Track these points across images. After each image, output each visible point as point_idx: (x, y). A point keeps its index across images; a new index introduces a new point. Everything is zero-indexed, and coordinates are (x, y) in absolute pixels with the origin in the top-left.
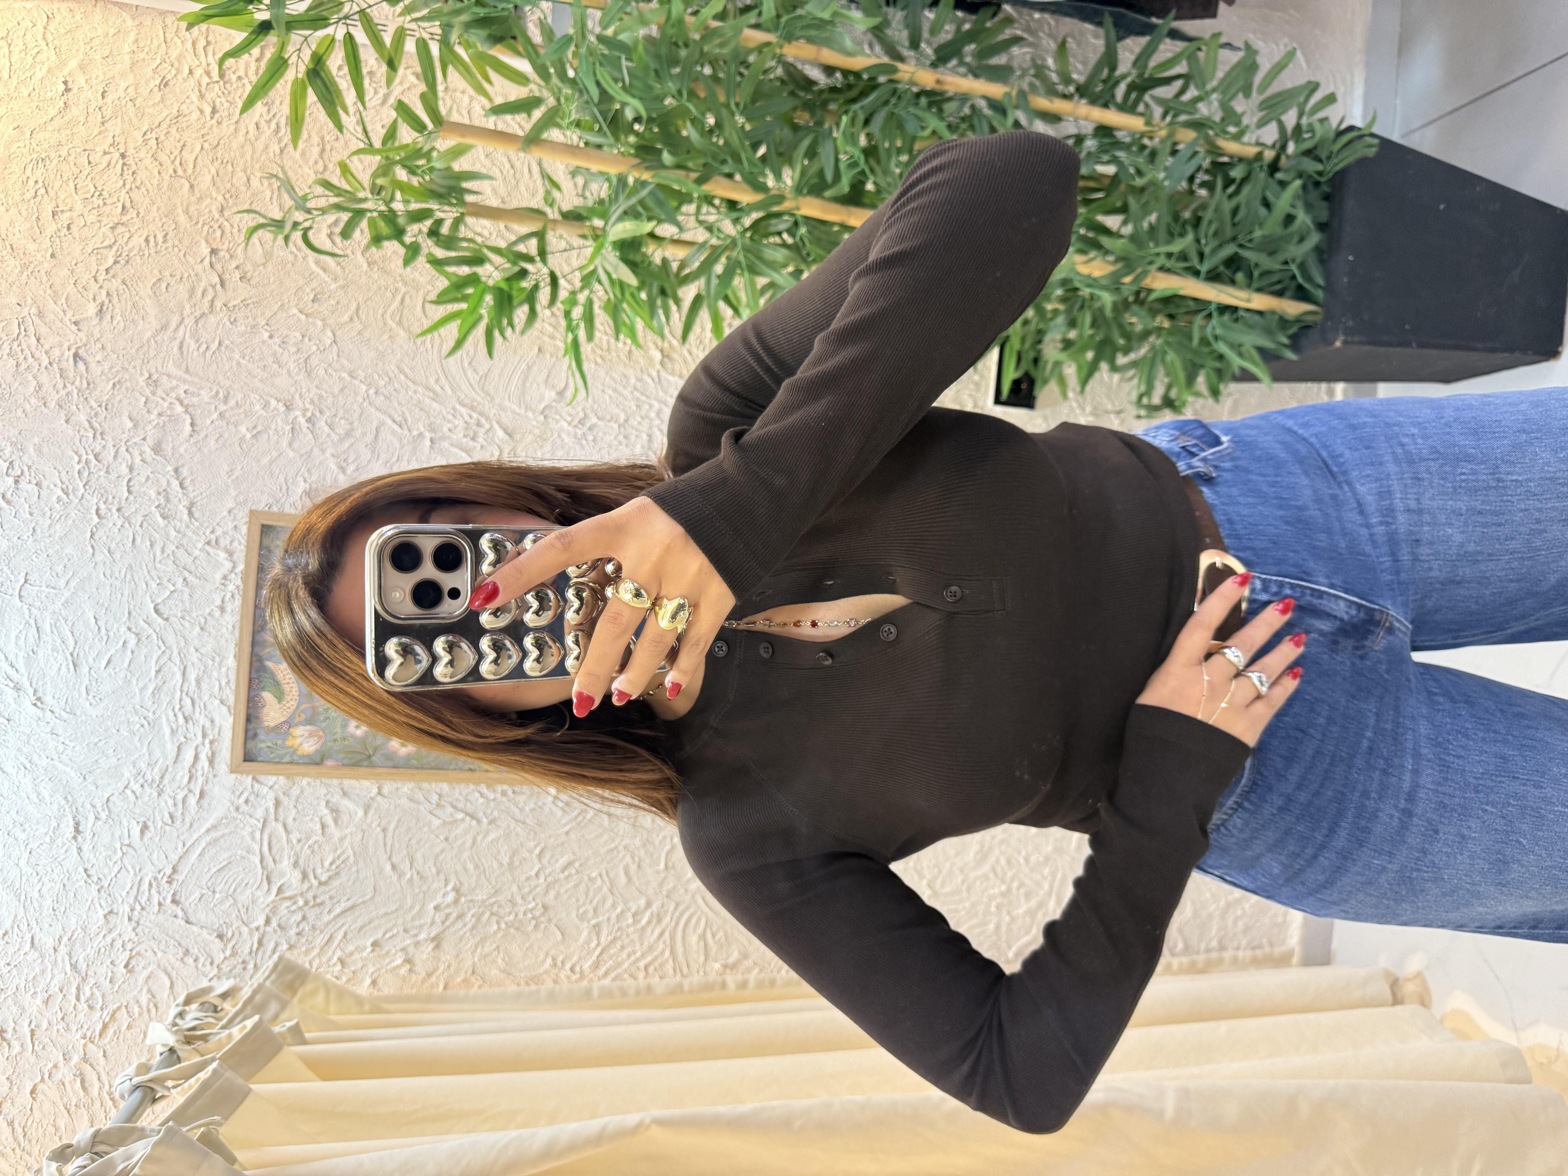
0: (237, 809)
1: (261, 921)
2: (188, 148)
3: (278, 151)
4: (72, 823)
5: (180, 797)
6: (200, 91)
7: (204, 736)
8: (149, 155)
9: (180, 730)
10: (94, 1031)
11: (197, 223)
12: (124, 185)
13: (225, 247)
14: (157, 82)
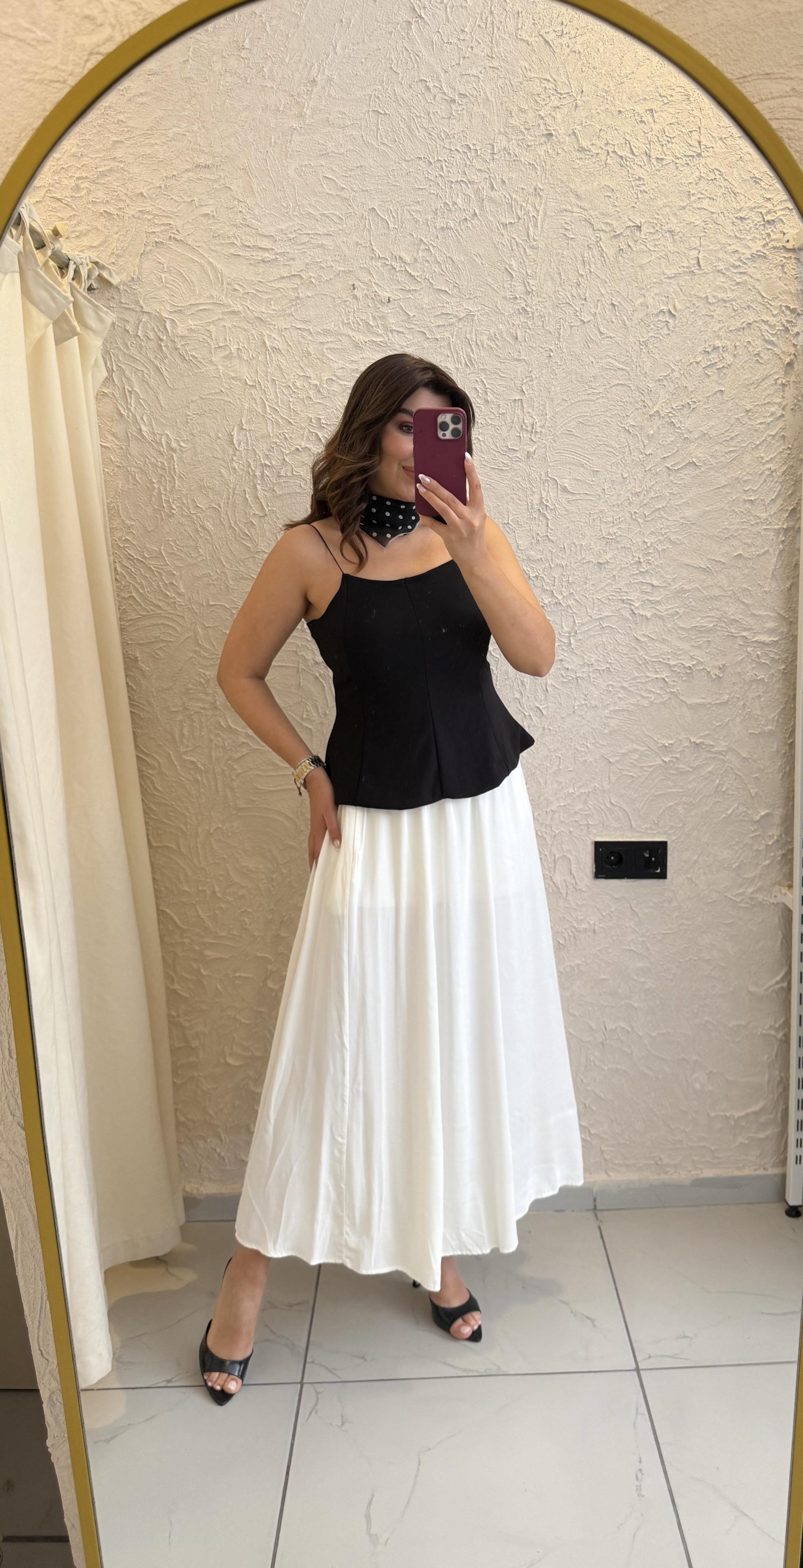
0: (229, 284)
1: (146, 309)
2: (711, 202)
3: (719, 268)
4: (208, 163)
5: (235, 242)
6: (755, 208)
7: (283, 254)
8: (702, 175)
9: (284, 236)
10: (55, 193)
11: (658, 214)
12: (678, 158)
13: (643, 236)
14: (757, 175)
